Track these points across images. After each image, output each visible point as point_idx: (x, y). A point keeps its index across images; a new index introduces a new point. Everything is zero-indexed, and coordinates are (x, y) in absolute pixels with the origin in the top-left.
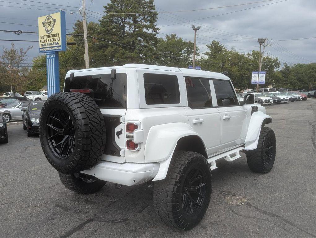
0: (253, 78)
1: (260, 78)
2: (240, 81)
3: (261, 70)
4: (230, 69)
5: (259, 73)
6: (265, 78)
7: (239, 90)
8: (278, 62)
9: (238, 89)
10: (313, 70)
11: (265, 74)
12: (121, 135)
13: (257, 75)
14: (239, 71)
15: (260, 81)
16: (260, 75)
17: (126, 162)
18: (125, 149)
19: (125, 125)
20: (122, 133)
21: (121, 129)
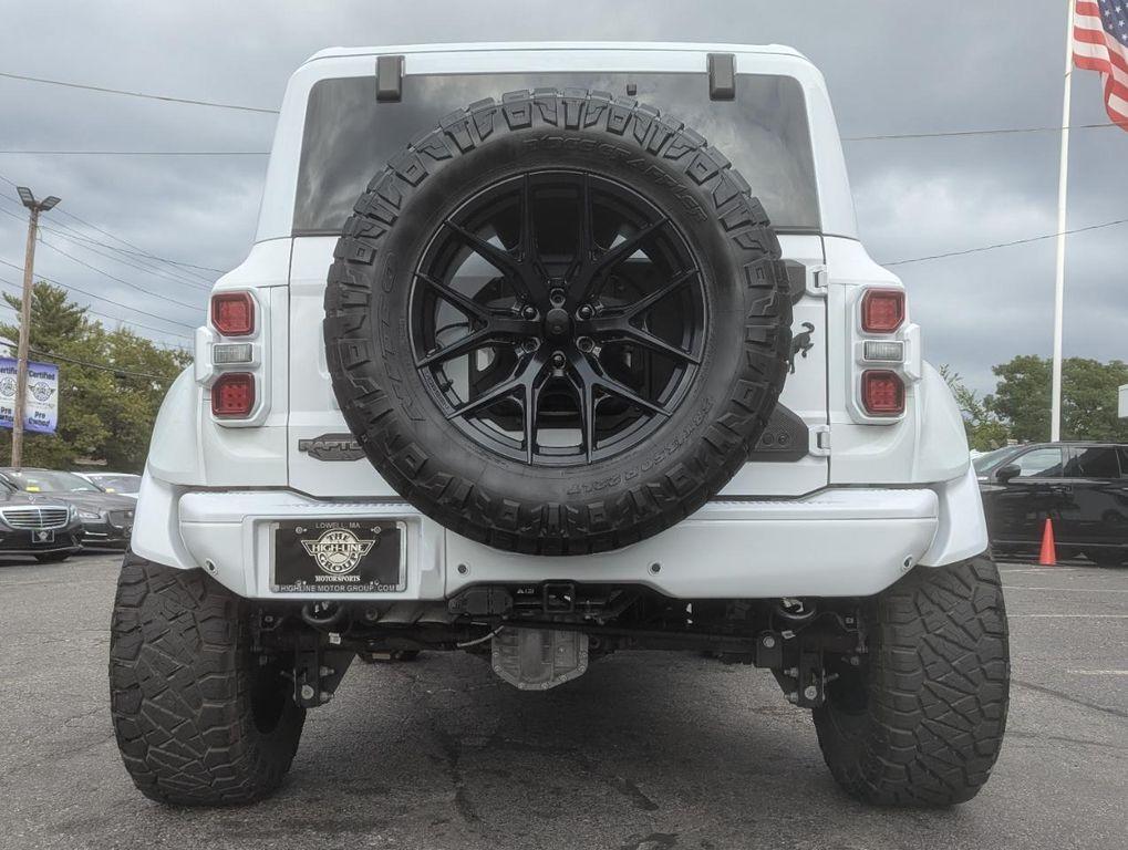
12: (804, 355)
17: (830, 487)
18: (831, 421)
19: (824, 305)
20: (812, 345)
21: (804, 325)
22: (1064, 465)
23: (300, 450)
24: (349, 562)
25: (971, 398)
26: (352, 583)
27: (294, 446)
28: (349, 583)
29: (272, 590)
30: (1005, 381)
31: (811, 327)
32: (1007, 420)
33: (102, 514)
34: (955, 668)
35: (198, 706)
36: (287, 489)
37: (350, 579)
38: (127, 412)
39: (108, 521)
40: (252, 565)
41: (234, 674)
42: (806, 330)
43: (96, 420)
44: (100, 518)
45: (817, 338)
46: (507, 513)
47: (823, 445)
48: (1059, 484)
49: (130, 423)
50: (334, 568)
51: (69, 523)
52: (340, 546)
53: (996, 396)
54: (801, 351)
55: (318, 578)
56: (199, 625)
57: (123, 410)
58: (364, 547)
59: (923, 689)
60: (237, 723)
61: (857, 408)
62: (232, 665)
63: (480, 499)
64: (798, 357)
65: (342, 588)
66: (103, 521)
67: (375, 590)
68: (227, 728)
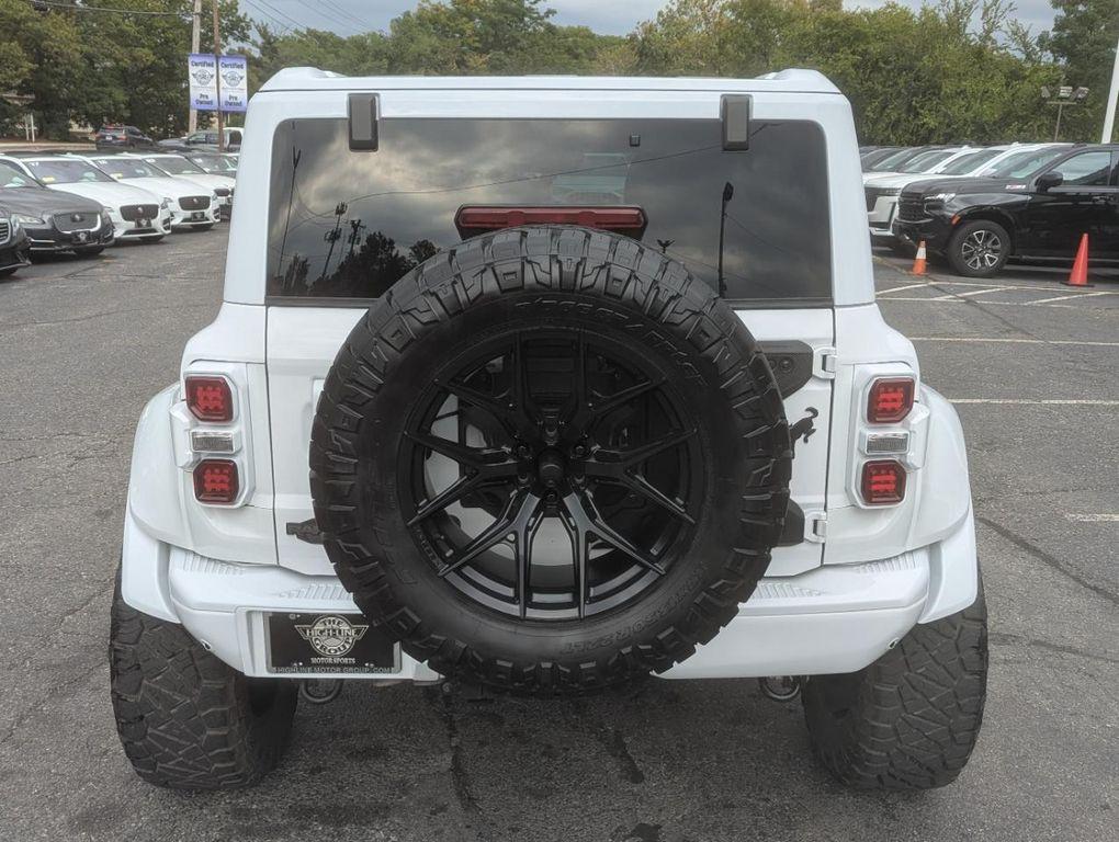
0: (197, 84)
1: (223, 83)
2: (89, 90)
3: (201, 46)
4: (38, 26)
5: (221, 61)
6: (246, 87)
7: (90, 129)
8: (241, 13)
9: (85, 126)
10: (377, 63)
11: (245, 66)
12: (806, 440)
13: (212, 71)
14: (85, 41)
15: (225, 96)
16: (223, 71)
17: (823, 566)
18: (829, 506)
19: (830, 388)
20: (814, 430)
21: (807, 410)
22: (1113, 168)
23: (288, 533)
24: (343, 646)
25: (1025, 35)
26: (349, 665)
27: (282, 529)
28: (344, 665)
29: (269, 671)
30: (1063, 14)
31: (815, 413)
32: (1062, 61)
33: (46, 218)
34: (931, 703)
35: (203, 731)
36: (278, 567)
37: (346, 660)
38: (52, 40)
39: (54, 227)
40: (248, 650)
41: (235, 702)
42: (810, 414)
43: (15, 47)
44: (44, 223)
45: (820, 424)
46: (500, 673)
47: (819, 532)
48: (1103, 194)
49: (57, 53)
50: (329, 651)
51: (12, 237)
52: (334, 630)
53: (1052, 34)
54: (803, 436)
55: (314, 660)
56: (197, 663)
57: (47, 37)
58: (358, 632)
59: (900, 720)
60: (240, 741)
61: (856, 496)
62: (232, 695)
63: (474, 660)
64: (799, 443)
65: (339, 669)
66: (47, 226)
67: (371, 671)
68: (230, 749)
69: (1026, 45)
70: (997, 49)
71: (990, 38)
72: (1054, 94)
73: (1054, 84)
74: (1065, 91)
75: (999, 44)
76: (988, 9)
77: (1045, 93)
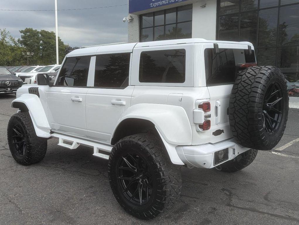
24: (222, 156)
25: (14, 39)
27: (212, 134)
30: (24, 35)
32: (23, 46)
37: (223, 159)
53: (21, 39)
55: (219, 161)
69: (15, 42)
70: (6, 43)
71: (5, 40)
72: (26, 54)
73: (25, 52)
74: (28, 53)
75: (7, 41)
76: (2, 32)
77: (23, 54)
